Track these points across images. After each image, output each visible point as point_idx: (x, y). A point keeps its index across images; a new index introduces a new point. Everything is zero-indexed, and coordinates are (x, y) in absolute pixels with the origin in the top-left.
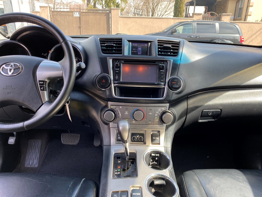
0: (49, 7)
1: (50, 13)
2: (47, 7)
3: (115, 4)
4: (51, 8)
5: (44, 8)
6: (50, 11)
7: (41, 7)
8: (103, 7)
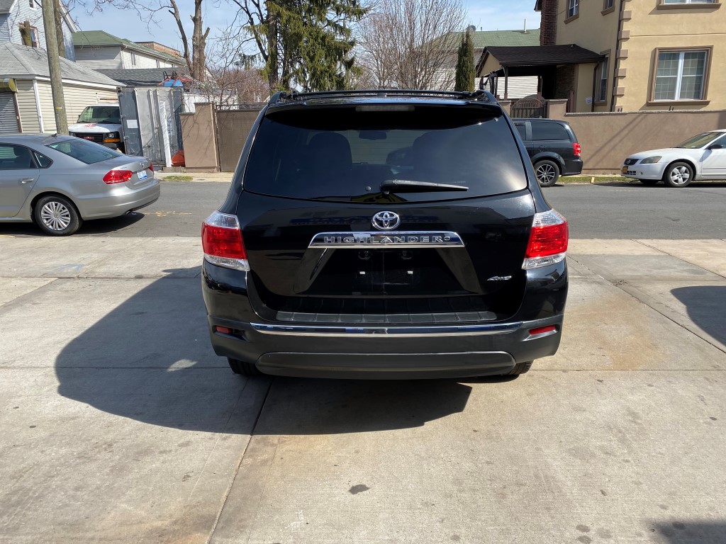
0: (213, 104)
1: (214, 114)
2: (208, 104)
3: (334, 77)
4: (217, 106)
5: (204, 106)
6: (214, 110)
7: (197, 104)
8: (305, 87)
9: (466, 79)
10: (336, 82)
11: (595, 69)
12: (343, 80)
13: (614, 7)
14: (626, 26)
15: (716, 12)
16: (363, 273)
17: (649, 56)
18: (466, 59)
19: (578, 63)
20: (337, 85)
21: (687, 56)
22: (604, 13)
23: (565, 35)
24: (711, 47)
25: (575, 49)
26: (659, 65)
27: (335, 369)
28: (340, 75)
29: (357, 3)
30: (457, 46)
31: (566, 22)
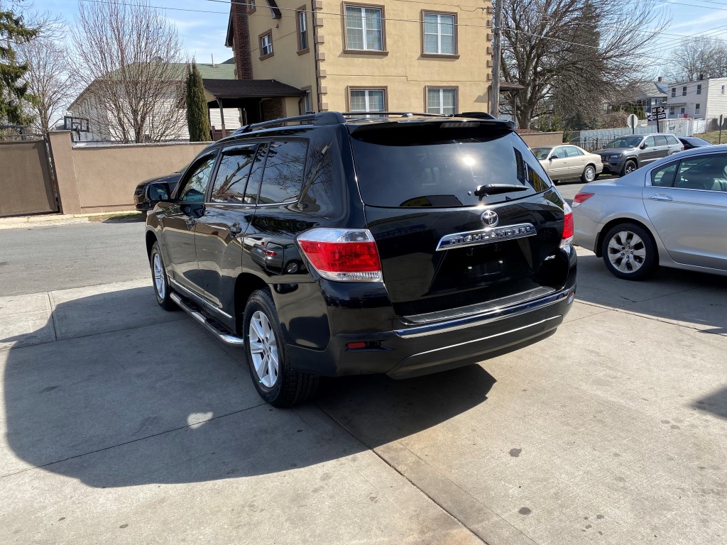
9: (199, 110)
10: (6, 111)
11: (299, 103)
12: (16, 109)
13: (309, 49)
14: (322, 66)
15: (386, 58)
16: (470, 268)
17: (343, 92)
18: (196, 90)
19: (284, 97)
20: (8, 115)
21: (371, 94)
22: (300, 54)
23: (262, 71)
24: (386, 87)
25: (274, 84)
26: (352, 101)
27: (460, 358)
28: (10, 104)
29: (21, 23)
30: (182, 76)
31: (262, 59)
